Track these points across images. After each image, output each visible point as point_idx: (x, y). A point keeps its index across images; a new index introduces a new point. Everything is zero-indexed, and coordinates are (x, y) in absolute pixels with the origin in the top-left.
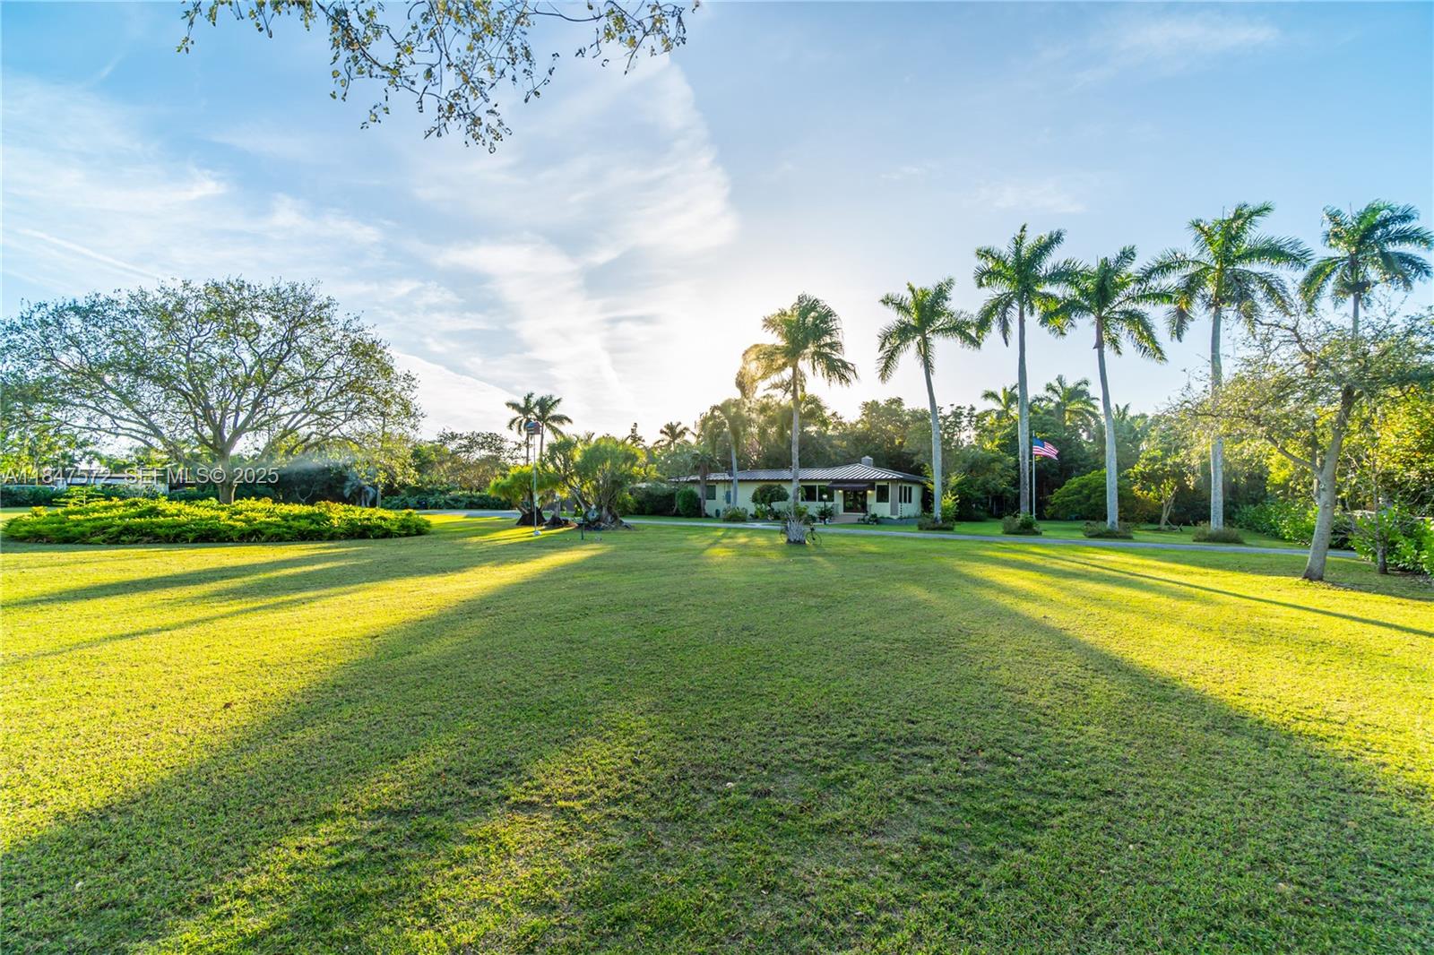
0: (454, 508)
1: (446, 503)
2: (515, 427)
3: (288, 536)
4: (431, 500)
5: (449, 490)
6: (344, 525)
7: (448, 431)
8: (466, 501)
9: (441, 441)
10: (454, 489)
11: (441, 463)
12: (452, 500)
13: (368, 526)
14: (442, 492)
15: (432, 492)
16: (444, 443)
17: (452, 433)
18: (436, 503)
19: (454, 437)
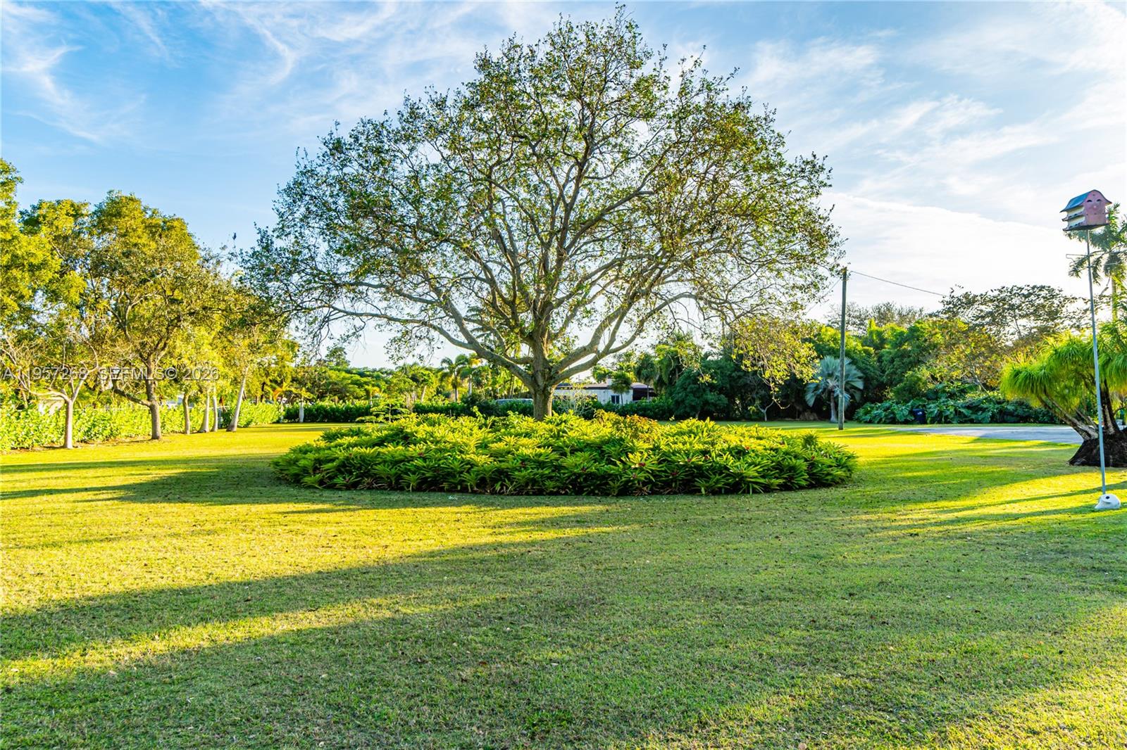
0: (972, 421)
1: (957, 413)
2: (1084, 273)
3: (550, 484)
4: (933, 408)
5: (963, 392)
6: (652, 464)
7: (959, 293)
8: (993, 408)
9: (949, 310)
10: (973, 388)
11: (950, 346)
12: (968, 407)
13: (699, 467)
14: (952, 396)
15: (935, 395)
16: (955, 314)
17: (966, 296)
18: (941, 413)
19: (969, 301)
